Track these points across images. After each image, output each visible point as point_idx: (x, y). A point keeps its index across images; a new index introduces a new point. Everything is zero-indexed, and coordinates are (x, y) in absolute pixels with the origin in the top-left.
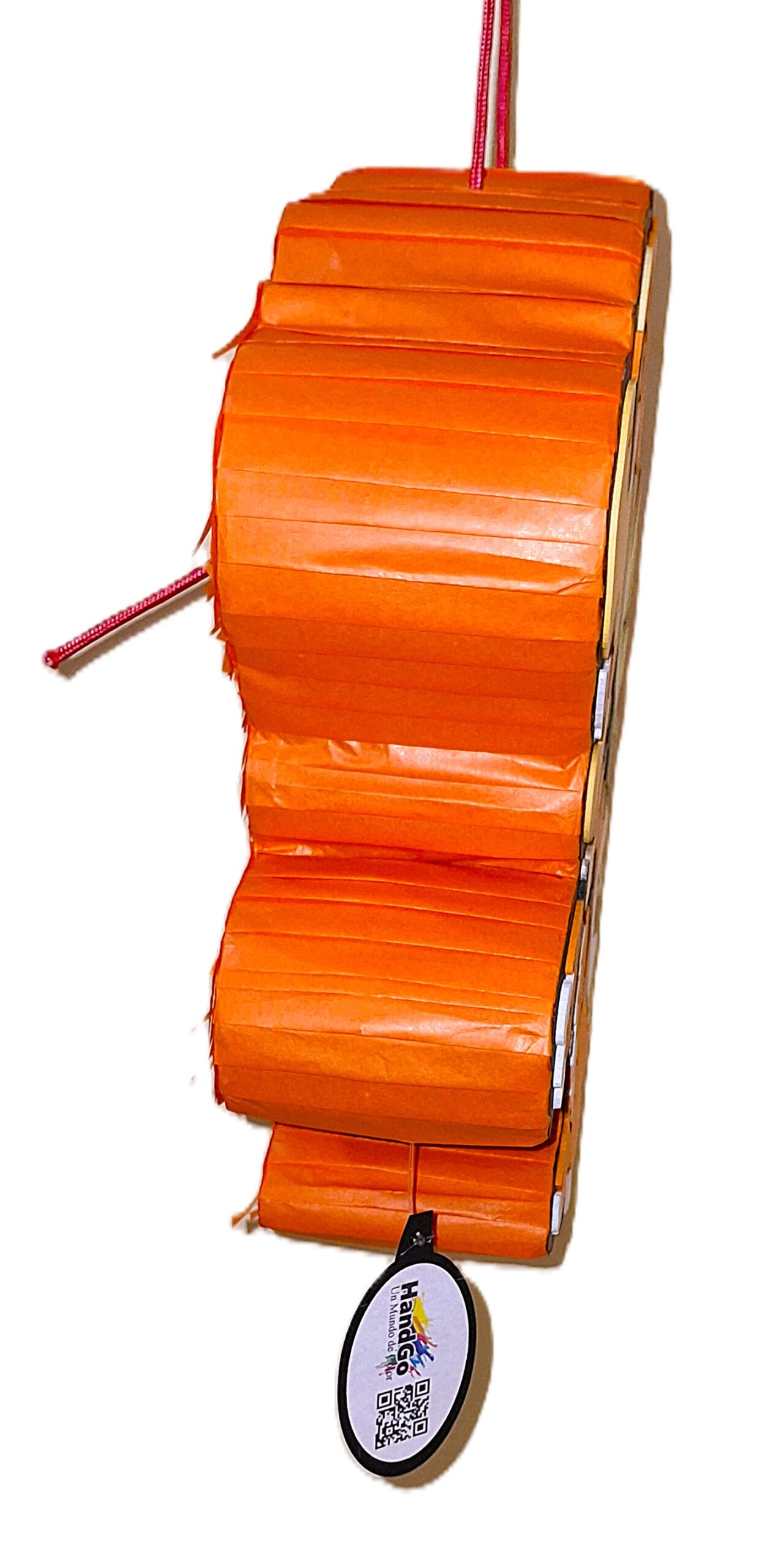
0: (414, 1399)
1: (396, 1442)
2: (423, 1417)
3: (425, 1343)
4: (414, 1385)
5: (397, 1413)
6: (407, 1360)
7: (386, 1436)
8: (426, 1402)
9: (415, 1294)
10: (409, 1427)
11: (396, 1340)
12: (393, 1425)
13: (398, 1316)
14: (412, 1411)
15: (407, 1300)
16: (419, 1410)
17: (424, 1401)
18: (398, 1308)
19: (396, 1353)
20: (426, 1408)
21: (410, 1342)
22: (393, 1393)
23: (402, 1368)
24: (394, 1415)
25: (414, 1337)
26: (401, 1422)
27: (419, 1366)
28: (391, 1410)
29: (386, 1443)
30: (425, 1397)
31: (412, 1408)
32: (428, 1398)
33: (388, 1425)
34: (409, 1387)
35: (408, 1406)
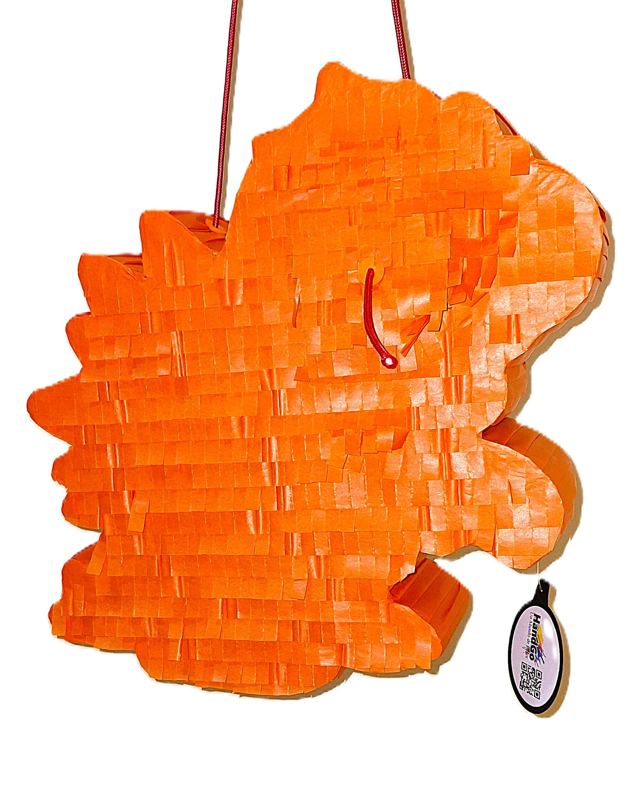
0: (535, 677)
1: (528, 692)
2: (538, 690)
3: (542, 652)
4: (536, 669)
5: (528, 678)
6: (534, 654)
7: (523, 685)
8: (540, 684)
9: (539, 622)
10: (533, 690)
11: (530, 640)
12: (526, 682)
13: (532, 627)
14: (535, 683)
15: (536, 623)
16: (537, 685)
17: (539, 682)
18: (532, 624)
19: (530, 647)
20: (540, 687)
21: (536, 646)
22: (528, 667)
23: (532, 657)
24: (527, 677)
25: (537, 645)
26: (530, 684)
27: (538, 661)
28: (527, 674)
29: (524, 689)
30: (539, 680)
31: (534, 681)
32: (541, 682)
33: (525, 681)
34: (533, 669)
35: (533, 678)
